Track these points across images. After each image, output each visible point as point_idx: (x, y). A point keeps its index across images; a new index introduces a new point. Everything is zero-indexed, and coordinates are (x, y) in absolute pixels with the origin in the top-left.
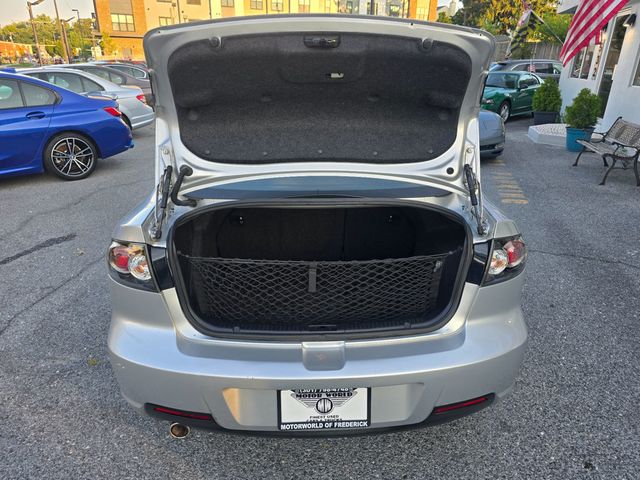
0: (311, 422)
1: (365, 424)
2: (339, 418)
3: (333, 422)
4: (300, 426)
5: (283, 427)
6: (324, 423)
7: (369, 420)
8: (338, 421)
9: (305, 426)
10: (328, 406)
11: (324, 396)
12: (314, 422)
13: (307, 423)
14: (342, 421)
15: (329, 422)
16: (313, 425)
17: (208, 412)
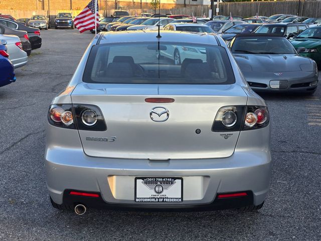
0: (152, 198)
1: (180, 200)
2: (166, 197)
3: (163, 198)
4: (146, 200)
5: (137, 200)
6: (158, 199)
7: (182, 198)
8: (166, 198)
9: (149, 200)
10: (161, 189)
11: (159, 183)
12: (153, 198)
13: (150, 198)
14: (168, 198)
15: (161, 198)
16: (153, 200)
17: (99, 191)
